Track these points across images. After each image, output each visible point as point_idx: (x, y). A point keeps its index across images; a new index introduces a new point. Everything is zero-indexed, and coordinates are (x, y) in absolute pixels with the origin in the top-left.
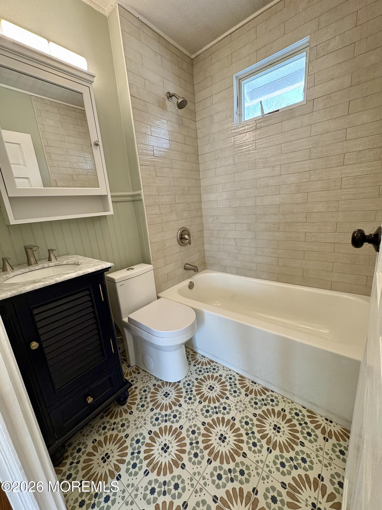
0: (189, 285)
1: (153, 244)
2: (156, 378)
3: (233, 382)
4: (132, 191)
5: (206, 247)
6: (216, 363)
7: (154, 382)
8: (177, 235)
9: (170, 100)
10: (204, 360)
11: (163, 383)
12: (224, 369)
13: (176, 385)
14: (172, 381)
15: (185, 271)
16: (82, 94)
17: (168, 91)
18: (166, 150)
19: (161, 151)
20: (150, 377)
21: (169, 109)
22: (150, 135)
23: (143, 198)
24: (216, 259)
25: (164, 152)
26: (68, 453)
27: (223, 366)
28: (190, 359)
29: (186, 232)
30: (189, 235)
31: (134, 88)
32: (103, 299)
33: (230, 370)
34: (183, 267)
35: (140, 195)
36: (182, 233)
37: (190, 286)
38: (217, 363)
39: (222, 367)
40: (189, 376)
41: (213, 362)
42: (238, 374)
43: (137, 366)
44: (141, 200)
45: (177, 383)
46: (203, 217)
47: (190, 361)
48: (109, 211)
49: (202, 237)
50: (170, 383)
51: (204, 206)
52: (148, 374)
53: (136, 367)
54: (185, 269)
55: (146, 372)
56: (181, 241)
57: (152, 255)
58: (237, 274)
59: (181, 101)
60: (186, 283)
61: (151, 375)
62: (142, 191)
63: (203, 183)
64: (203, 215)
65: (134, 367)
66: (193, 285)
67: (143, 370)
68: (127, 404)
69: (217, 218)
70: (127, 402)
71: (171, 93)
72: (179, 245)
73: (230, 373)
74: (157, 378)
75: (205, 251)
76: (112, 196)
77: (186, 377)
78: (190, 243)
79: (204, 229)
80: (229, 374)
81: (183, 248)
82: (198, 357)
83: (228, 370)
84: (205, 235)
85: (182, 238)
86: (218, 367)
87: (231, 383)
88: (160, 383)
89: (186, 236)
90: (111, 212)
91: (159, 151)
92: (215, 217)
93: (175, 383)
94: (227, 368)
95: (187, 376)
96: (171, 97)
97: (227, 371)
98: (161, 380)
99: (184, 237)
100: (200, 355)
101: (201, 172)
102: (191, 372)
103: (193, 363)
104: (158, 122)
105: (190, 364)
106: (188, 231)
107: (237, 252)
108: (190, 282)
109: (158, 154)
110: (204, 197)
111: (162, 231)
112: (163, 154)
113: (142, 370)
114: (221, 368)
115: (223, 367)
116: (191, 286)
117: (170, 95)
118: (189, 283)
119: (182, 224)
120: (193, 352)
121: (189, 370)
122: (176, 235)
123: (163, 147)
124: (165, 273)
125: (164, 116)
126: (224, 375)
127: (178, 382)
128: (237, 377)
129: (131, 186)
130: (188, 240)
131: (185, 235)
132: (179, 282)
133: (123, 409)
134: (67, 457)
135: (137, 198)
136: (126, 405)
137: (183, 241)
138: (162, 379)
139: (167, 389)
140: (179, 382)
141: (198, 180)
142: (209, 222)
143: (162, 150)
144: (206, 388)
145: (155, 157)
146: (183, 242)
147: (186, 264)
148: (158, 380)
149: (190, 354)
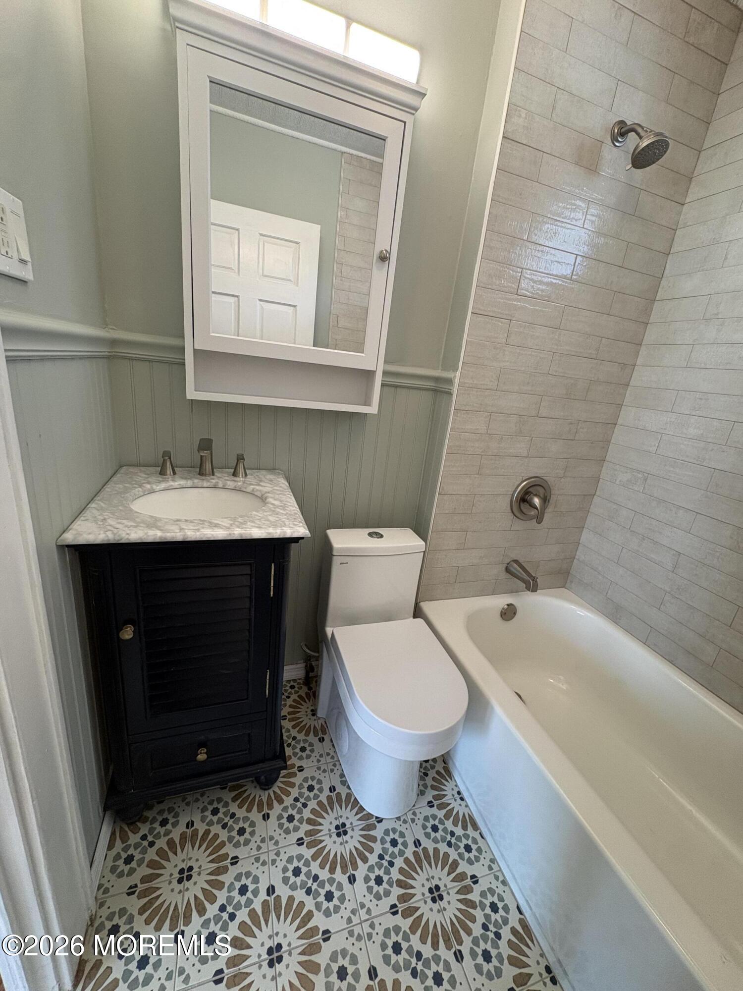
0: (503, 609)
1: (446, 497)
2: (342, 775)
3: (496, 924)
4: (440, 367)
5: (586, 537)
6: (480, 833)
7: (337, 783)
8: (515, 491)
9: (617, 144)
10: (456, 805)
11: (349, 795)
12: (490, 868)
13: (370, 821)
14: (369, 809)
15: (504, 575)
16: (385, 140)
17: (621, 119)
18: (554, 281)
19: (541, 283)
20: (335, 765)
21: (606, 170)
22: (523, 240)
23: (455, 390)
24: (600, 577)
25: (547, 284)
26: (150, 814)
27: (492, 857)
28: (429, 781)
29: (541, 491)
30: (545, 500)
31: (520, 116)
32: (272, 593)
33: (504, 883)
34: (505, 565)
35: (450, 381)
36: (530, 490)
37: (505, 614)
38: (482, 837)
39: (489, 856)
40: (405, 822)
41: (475, 827)
42: (521, 913)
43: (326, 723)
44: (450, 394)
45: (374, 819)
46: (606, 464)
47: (425, 786)
48: (370, 406)
49: (584, 511)
50: (362, 809)
51: (619, 436)
52: (335, 755)
53: (323, 723)
54: (507, 570)
55: (333, 745)
56: (520, 505)
57: (435, 518)
58: (645, 642)
59: (647, 146)
60: (501, 601)
61: (339, 761)
62: (458, 374)
63: (641, 377)
64: (608, 458)
65: (320, 721)
66: (515, 613)
67: (332, 741)
68: (271, 792)
69: (646, 480)
70: (271, 788)
71: (629, 123)
72: (512, 514)
73: (500, 890)
74: (344, 776)
75: (580, 548)
76: (385, 373)
77: (398, 818)
78: (539, 519)
79: (598, 493)
80: (497, 891)
81: (519, 525)
82: (449, 789)
83: (501, 879)
84: (593, 509)
85: (524, 499)
86: (479, 850)
87: (490, 923)
88: (344, 792)
89: (536, 501)
90: (373, 409)
91: (535, 282)
92: (640, 476)
93: (369, 816)
94: (500, 870)
95: (402, 819)
96: (622, 135)
97: (497, 878)
98: (349, 787)
99: (532, 499)
100: (456, 786)
101: (643, 348)
102: (414, 814)
103: (430, 794)
104: (559, 207)
105: (422, 793)
106: (546, 488)
107: (668, 589)
108: (508, 605)
109: (530, 289)
110: (628, 415)
111: (478, 474)
112: (542, 291)
113: (330, 738)
114: (485, 861)
115: (493, 861)
116: (508, 613)
117: (623, 130)
118: (506, 607)
119: (537, 468)
120: (444, 768)
121: (414, 806)
122: (511, 490)
123: (551, 272)
124: (454, 565)
125: (582, 190)
126: (483, 885)
127: (377, 818)
128: (514, 920)
129: (441, 356)
130: (537, 509)
131: (536, 495)
132: (482, 593)
133: (260, 796)
134: (145, 820)
135: (445, 387)
136: (267, 793)
137: (525, 507)
138: (352, 788)
139: (350, 817)
140: (380, 820)
141: (628, 367)
142: (617, 482)
143: (546, 280)
144: (426, 883)
145: (519, 297)
146: (524, 510)
147: (516, 561)
148: (344, 783)
149: (436, 769)
